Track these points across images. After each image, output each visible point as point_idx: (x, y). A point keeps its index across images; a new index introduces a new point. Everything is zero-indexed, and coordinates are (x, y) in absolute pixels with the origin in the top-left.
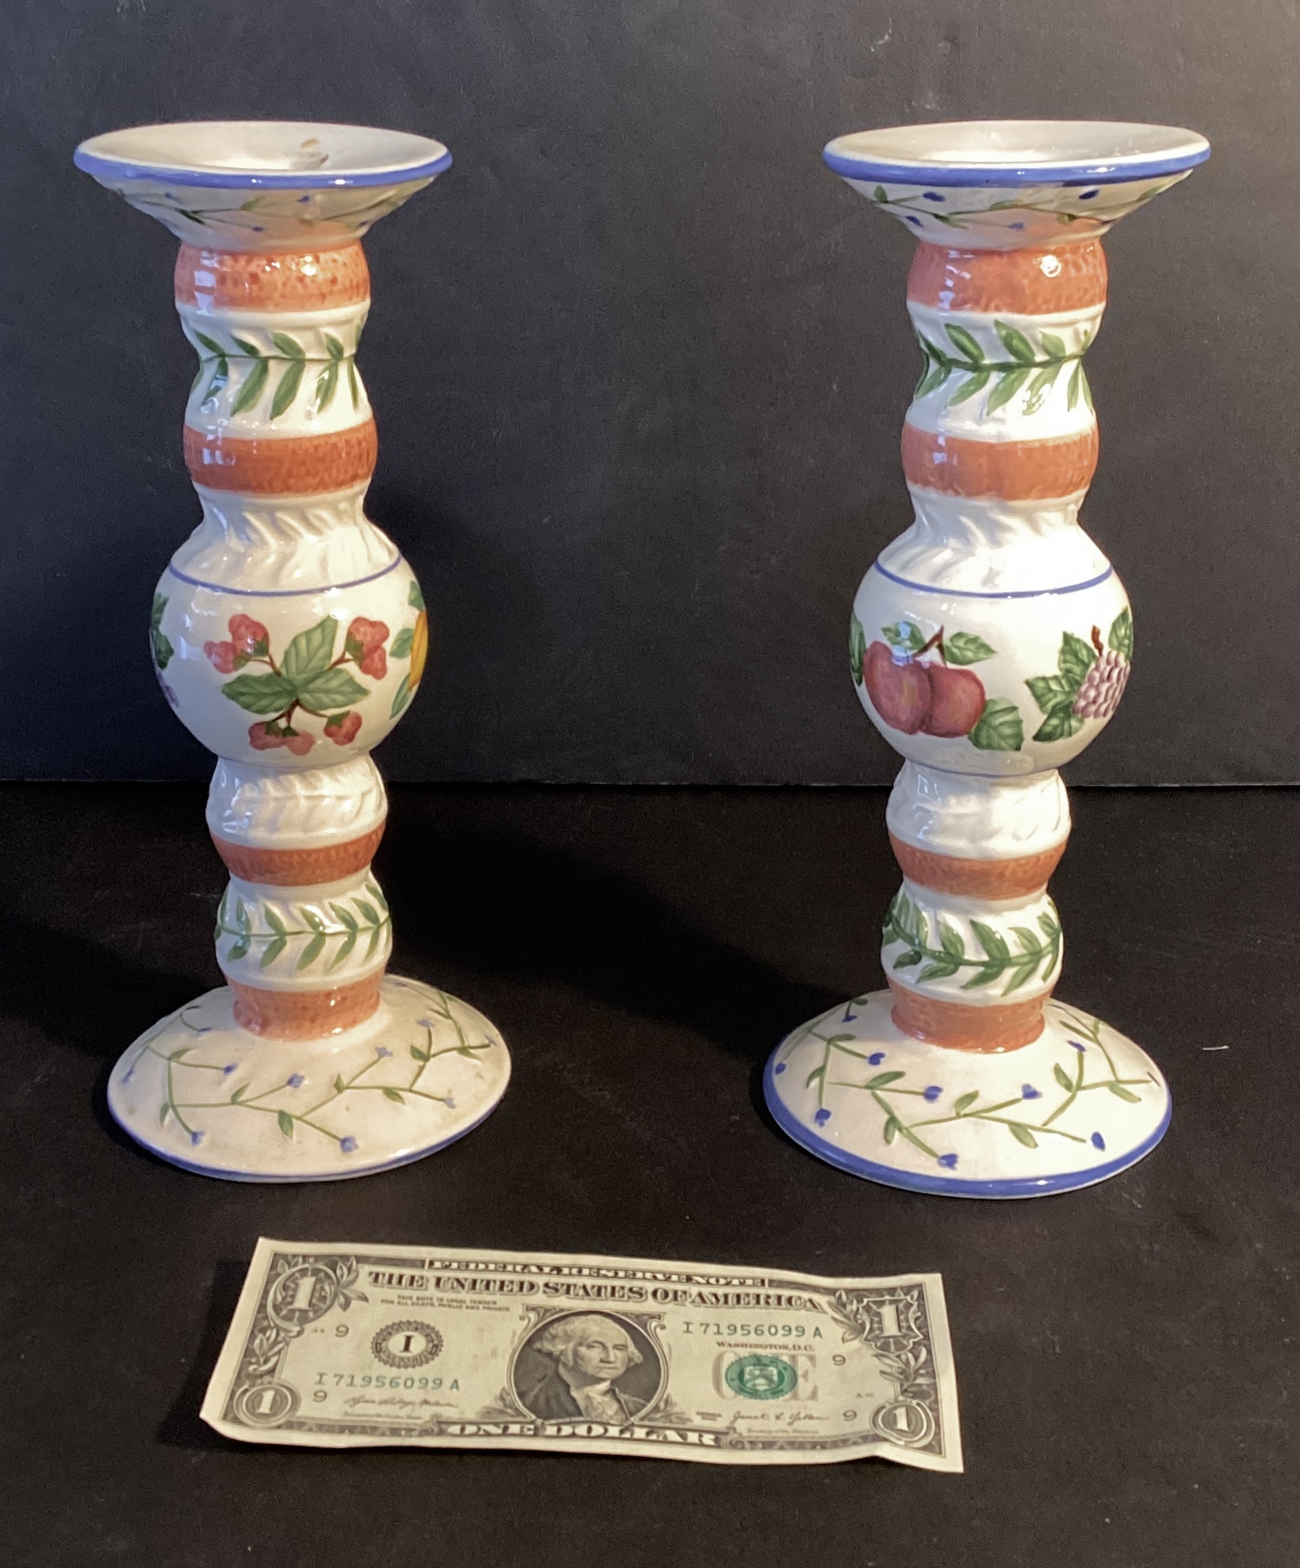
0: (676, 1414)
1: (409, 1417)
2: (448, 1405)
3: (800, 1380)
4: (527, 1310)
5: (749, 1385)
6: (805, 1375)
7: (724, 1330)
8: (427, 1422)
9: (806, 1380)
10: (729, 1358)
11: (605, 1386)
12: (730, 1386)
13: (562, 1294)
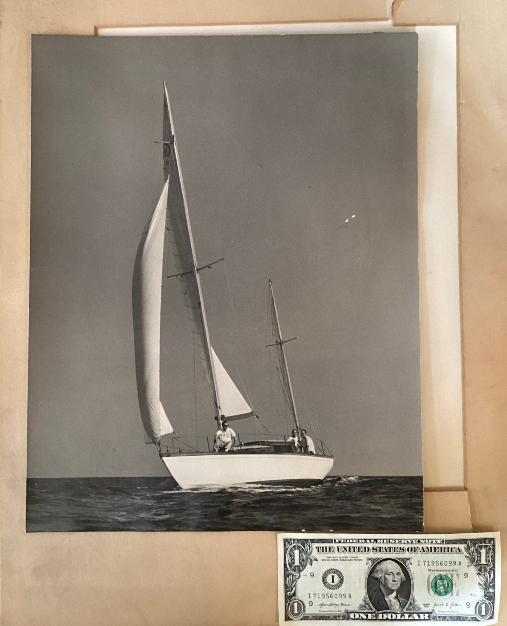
0: (417, 605)
1: (338, 611)
2: (349, 605)
3: (454, 586)
4: (368, 560)
5: (438, 589)
6: (455, 584)
7: (431, 564)
8: (344, 612)
9: (456, 587)
10: (432, 577)
11: (394, 594)
12: (432, 590)
13: (379, 552)
